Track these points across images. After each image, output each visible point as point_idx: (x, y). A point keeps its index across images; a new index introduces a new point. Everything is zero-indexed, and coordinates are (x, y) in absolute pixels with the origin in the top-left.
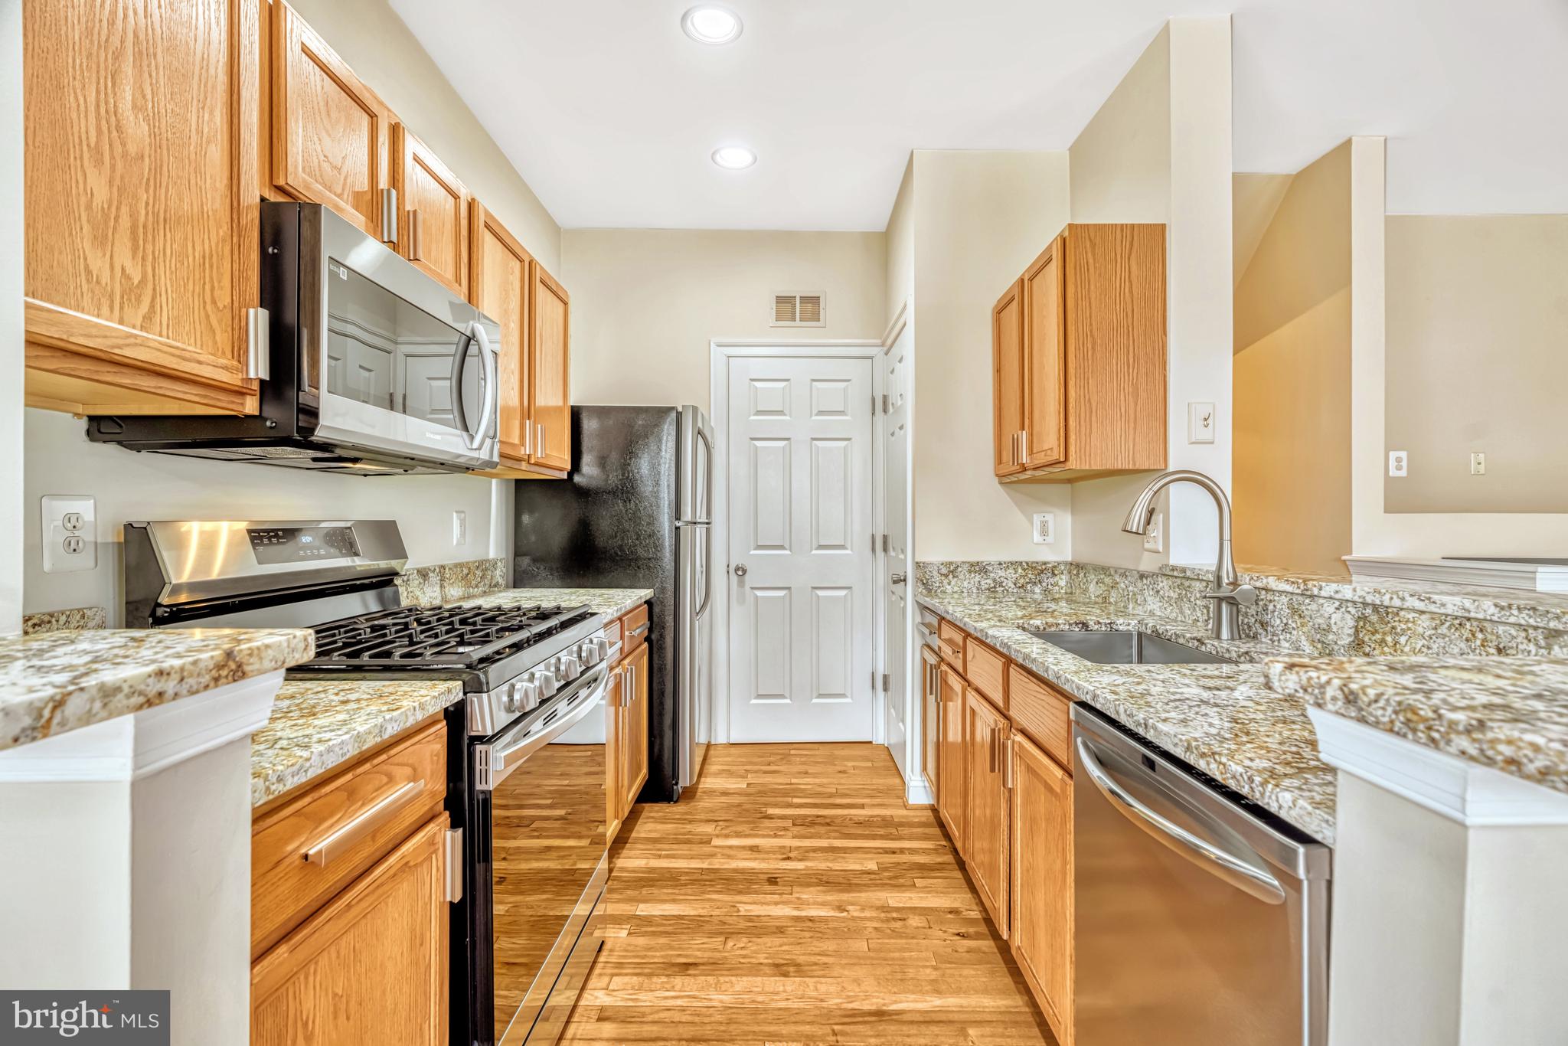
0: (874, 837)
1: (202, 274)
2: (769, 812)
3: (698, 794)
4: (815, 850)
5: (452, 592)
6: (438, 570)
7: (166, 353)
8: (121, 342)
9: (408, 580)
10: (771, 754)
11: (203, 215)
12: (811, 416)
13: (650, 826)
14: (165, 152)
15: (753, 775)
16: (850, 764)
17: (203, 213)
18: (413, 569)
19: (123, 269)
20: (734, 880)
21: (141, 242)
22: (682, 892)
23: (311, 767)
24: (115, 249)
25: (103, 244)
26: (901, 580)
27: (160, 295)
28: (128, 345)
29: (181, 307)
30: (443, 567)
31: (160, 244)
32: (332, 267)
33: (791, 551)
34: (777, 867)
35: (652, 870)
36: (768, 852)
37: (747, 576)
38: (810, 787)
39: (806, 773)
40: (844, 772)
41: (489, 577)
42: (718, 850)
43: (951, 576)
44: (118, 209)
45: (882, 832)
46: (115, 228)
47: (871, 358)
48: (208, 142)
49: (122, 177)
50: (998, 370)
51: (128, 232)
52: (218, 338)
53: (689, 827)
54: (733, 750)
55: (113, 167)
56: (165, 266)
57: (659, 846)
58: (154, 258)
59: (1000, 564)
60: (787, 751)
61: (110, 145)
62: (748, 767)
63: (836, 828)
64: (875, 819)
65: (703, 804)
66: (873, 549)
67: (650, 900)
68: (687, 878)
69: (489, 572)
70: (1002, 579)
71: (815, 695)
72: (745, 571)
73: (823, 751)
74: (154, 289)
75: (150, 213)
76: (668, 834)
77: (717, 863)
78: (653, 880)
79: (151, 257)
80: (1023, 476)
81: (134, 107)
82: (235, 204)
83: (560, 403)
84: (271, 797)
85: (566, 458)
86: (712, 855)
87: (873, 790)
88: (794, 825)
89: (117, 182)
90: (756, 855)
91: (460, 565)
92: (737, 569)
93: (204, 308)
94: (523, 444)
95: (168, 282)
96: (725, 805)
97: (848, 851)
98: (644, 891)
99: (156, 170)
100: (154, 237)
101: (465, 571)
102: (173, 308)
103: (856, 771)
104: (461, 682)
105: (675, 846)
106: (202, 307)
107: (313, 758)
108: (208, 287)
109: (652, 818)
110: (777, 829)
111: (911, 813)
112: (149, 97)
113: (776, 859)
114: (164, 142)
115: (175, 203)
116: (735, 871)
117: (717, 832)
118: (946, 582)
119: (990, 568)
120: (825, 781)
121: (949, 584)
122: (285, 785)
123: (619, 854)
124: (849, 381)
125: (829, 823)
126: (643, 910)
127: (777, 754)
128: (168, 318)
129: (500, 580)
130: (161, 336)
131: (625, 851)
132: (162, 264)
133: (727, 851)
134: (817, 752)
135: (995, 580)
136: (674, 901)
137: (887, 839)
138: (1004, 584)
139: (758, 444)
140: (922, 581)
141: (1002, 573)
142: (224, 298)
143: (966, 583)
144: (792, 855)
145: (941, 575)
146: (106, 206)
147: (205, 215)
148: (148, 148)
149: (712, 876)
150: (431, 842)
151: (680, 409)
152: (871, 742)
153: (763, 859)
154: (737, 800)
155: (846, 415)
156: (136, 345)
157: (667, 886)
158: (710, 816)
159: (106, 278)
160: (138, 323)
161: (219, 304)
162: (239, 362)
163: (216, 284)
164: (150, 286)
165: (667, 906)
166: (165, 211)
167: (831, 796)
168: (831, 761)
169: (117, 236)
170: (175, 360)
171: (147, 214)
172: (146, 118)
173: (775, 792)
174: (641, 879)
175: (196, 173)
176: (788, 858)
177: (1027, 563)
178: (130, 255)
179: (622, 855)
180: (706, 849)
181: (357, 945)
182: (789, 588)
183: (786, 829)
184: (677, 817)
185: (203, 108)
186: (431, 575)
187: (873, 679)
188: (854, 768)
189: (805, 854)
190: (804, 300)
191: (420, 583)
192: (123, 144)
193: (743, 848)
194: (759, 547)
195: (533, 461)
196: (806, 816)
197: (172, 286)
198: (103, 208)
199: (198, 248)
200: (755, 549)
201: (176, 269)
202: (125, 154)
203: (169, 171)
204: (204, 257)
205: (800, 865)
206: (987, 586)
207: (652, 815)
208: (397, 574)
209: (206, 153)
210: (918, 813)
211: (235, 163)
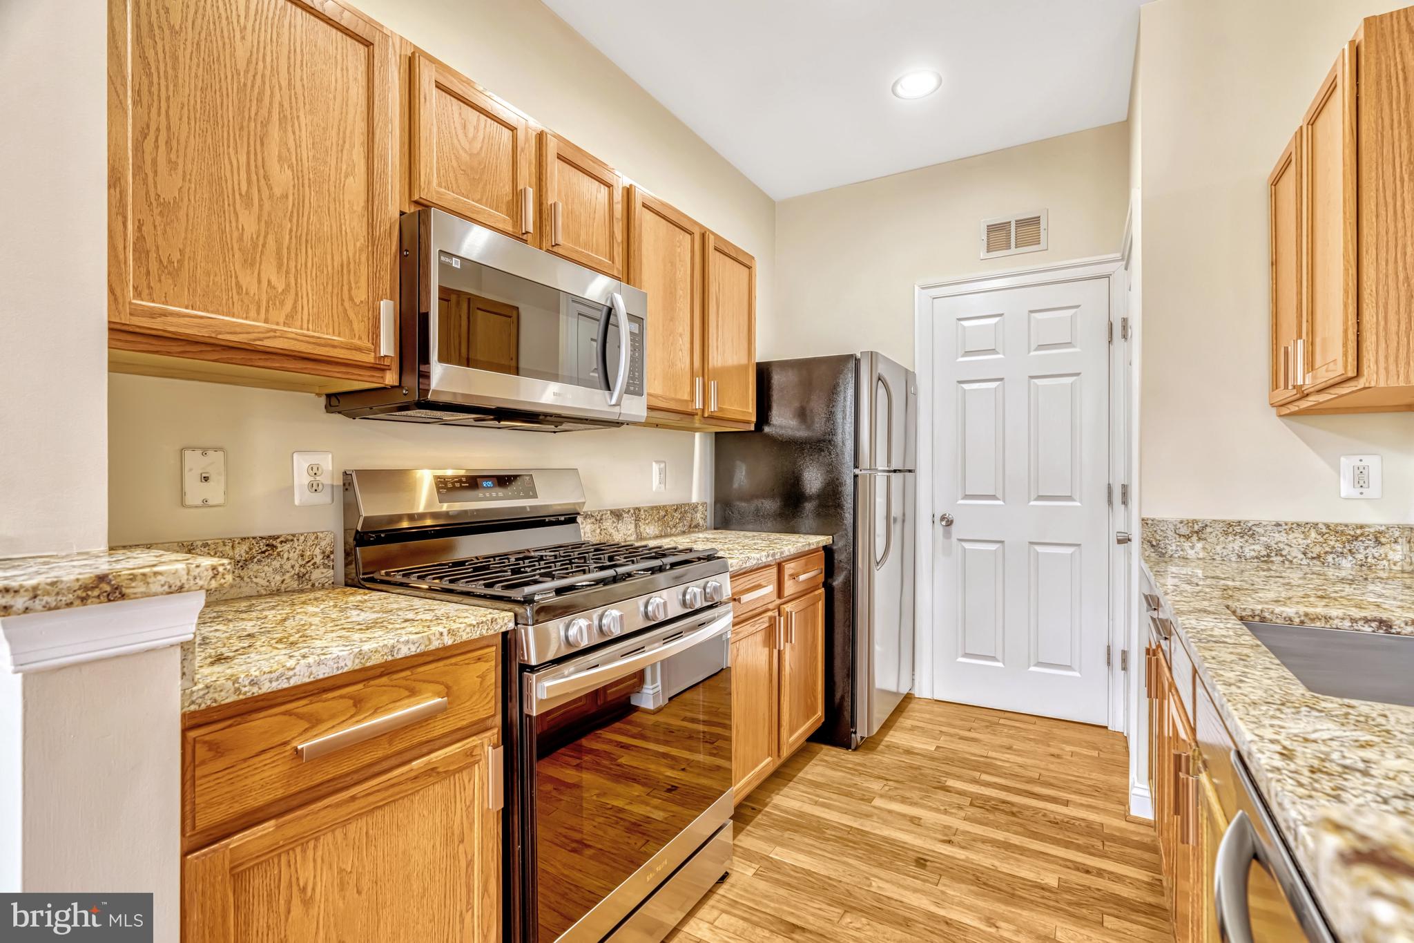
0: (1068, 845)
1: (340, 279)
2: (947, 784)
3: (881, 747)
4: (985, 841)
5: (648, 531)
6: (632, 511)
7: (302, 341)
8: (262, 336)
9: (601, 519)
10: (976, 718)
11: (341, 233)
12: (1029, 352)
13: (819, 769)
14: (307, 189)
15: (948, 738)
16: (1069, 748)
17: (341, 231)
18: (607, 510)
19: (269, 282)
20: (880, 849)
21: (285, 260)
22: (822, 846)
23: (295, 675)
24: (262, 267)
25: (252, 265)
26: (1124, 540)
27: (302, 298)
28: (269, 338)
29: (320, 306)
30: (639, 509)
31: (302, 259)
32: (442, 258)
33: (1004, 502)
34: (932, 848)
35: (801, 814)
36: (927, 828)
37: (954, 527)
38: (1007, 765)
39: (1010, 748)
40: (1058, 756)
41: (689, 519)
42: (876, 811)
43: (1195, 538)
44: (265, 237)
45: (1081, 841)
46: (262, 252)
47: (1108, 276)
48: (346, 177)
49: (269, 215)
50: (1275, 263)
51: (274, 254)
52: (355, 326)
53: (858, 780)
54: (937, 708)
55: (261, 206)
56: (307, 276)
57: (819, 792)
58: (297, 270)
59: (1278, 525)
60: (996, 720)
61: (259, 191)
62: (944, 729)
63: (1020, 821)
64: (1077, 823)
65: (882, 758)
66: (1110, 502)
67: (788, 845)
68: (833, 833)
69: (689, 515)
70: (1281, 546)
71: (1033, 662)
72: (950, 523)
73: (1041, 727)
74: (297, 294)
75: (293, 237)
76: (833, 782)
77: (867, 826)
78: (799, 825)
79: (294, 270)
80: (1304, 404)
81: (280, 158)
82: (370, 221)
83: (744, 361)
84: (241, 697)
85: (750, 411)
86: (868, 816)
87: (1089, 786)
88: (971, 804)
89: (265, 217)
90: (913, 828)
91: (657, 508)
92: (943, 518)
93: (342, 304)
94: (693, 400)
95: (309, 288)
96: (903, 764)
97: (1027, 853)
98: (787, 834)
99: (299, 204)
100: (297, 255)
101: (662, 513)
102: (313, 307)
103: (1074, 759)
104: (512, 614)
105: (835, 796)
106: (340, 304)
107: (298, 668)
108: (346, 288)
109: (826, 761)
110: (949, 805)
111: (1132, 827)
112: (293, 150)
113: (936, 839)
114: (306, 182)
115: (316, 227)
116: (885, 839)
117: (883, 792)
118: (1187, 545)
119: (1261, 530)
120: (1029, 762)
121: (1192, 548)
122: (260, 689)
123: (780, 790)
124: (1078, 307)
125: (1014, 812)
126: (779, 854)
127: (983, 720)
128: (309, 315)
129: (701, 522)
130: (302, 329)
131: (786, 789)
132: (303, 275)
133: (885, 815)
134: (1031, 727)
135: (1268, 547)
136: (810, 853)
137: (1084, 852)
138: (1284, 553)
139: (966, 386)
140: (1150, 542)
141: (1283, 537)
142: (361, 295)
143: (1219, 548)
144: (954, 838)
145: (1180, 535)
146: (255, 236)
147: (344, 233)
148: (292, 188)
149: (858, 838)
150: (470, 753)
151: (859, 355)
152: (1106, 727)
153: (920, 835)
154: (917, 761)
155: (1074, 347)
156: (275, 337)
157: (811, 835)
158: (882, 773)
159: (253, 289)
160: (282, 320)
161: (356, 300)
162: (373, 344)
163: (353, 285)
164: (293, 291)
165: (801, 857)
166: (307, 234)
167: (1030, 781)
168: (1046, 739)
169: (264, 258)
170: (310, 346)
171: (291, 238)
172: (291, 166)
173: (965, 763)
174: (788, 821)
175: (335, 201)
176: (949, 842)
177: (1328, 526)
178: (275, 270)
179: (782, 793)
180: (865, 807)
181: (371, 832)
182: (1002, 542)
183: (960, 808)
184: (850, 766)
185: (342, 151)
186: (625, 515)
187: (1109, 654)
188: (1072, 754)
189: (971, 842)
190: (1020, 223)
191: (614, 522)
192: (270, 188)
193: (904, 816)
194: (967, 497)
195: (706, 415)
196: (990, 799)
197: (313, 290)
198: (252, 238)
199: (337, 258)
200: (963, 499)
201: (316, 277)
202: (271, 197)
203: (310, 203)
204: (342, 266)
205: (960, 854)
206: (1253, 554)
207: (826, 758)
208: (578, 514)
209: (344, 185)
210: (1142, 830)
211: (370, 188)
